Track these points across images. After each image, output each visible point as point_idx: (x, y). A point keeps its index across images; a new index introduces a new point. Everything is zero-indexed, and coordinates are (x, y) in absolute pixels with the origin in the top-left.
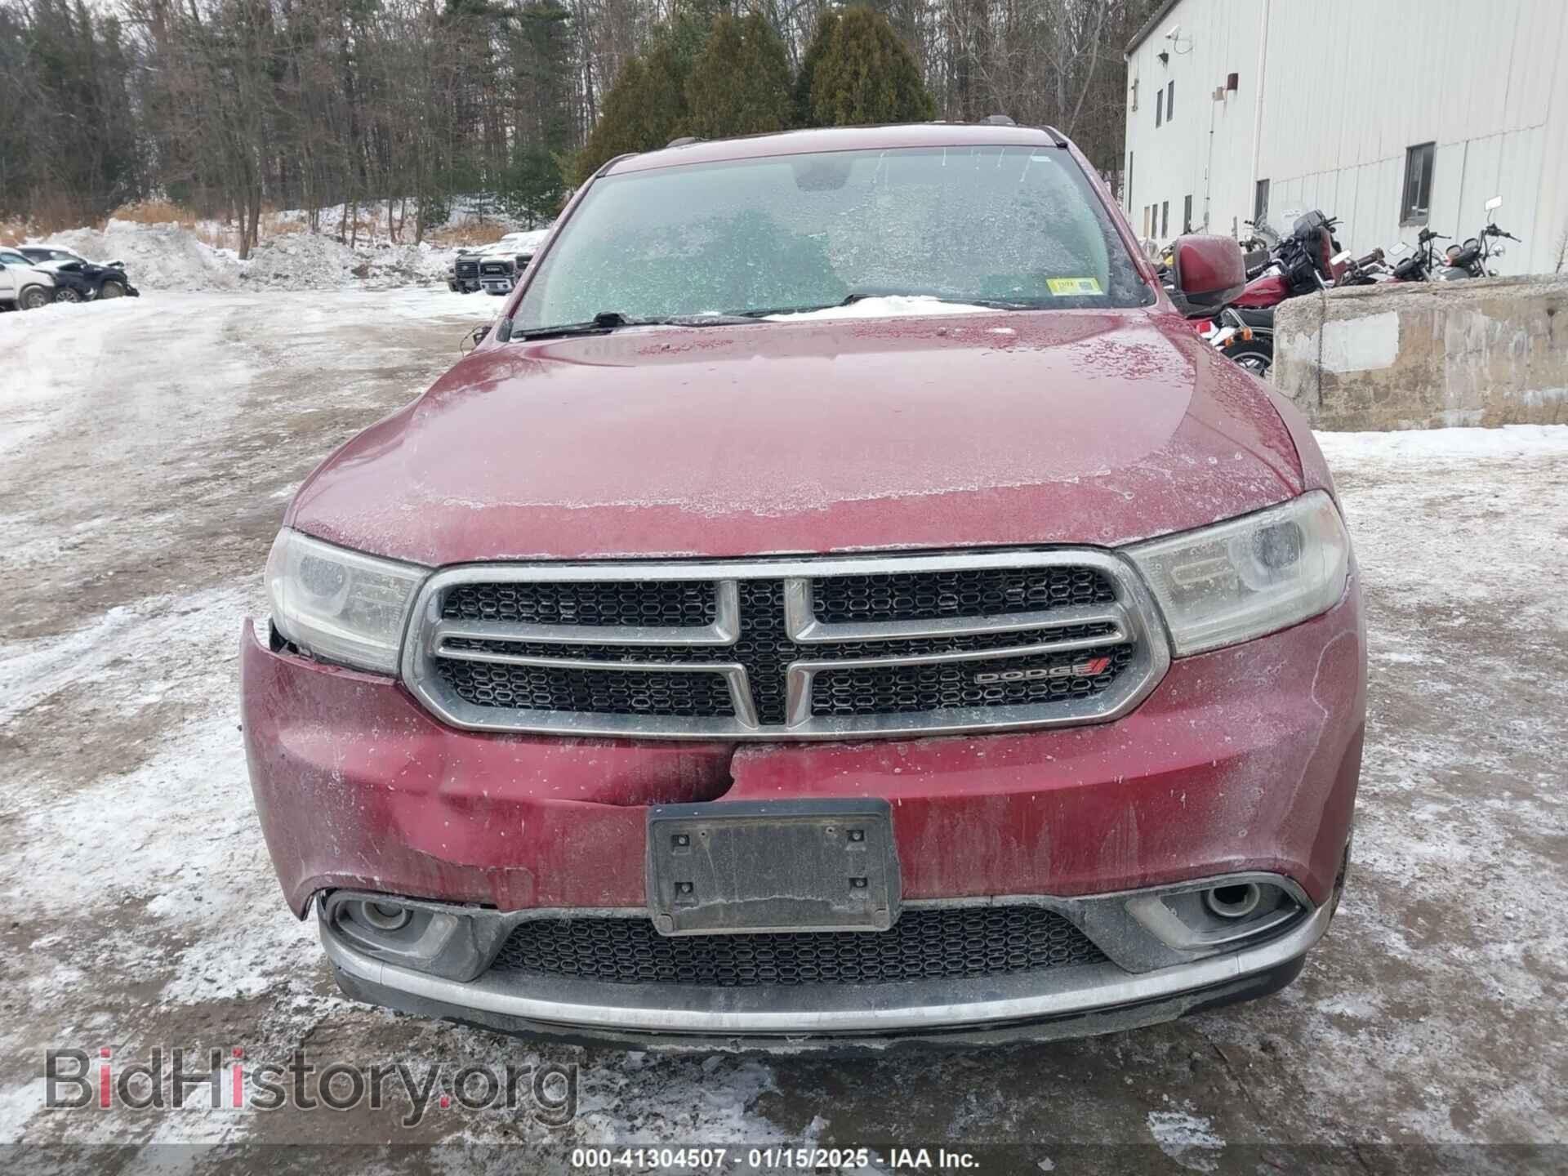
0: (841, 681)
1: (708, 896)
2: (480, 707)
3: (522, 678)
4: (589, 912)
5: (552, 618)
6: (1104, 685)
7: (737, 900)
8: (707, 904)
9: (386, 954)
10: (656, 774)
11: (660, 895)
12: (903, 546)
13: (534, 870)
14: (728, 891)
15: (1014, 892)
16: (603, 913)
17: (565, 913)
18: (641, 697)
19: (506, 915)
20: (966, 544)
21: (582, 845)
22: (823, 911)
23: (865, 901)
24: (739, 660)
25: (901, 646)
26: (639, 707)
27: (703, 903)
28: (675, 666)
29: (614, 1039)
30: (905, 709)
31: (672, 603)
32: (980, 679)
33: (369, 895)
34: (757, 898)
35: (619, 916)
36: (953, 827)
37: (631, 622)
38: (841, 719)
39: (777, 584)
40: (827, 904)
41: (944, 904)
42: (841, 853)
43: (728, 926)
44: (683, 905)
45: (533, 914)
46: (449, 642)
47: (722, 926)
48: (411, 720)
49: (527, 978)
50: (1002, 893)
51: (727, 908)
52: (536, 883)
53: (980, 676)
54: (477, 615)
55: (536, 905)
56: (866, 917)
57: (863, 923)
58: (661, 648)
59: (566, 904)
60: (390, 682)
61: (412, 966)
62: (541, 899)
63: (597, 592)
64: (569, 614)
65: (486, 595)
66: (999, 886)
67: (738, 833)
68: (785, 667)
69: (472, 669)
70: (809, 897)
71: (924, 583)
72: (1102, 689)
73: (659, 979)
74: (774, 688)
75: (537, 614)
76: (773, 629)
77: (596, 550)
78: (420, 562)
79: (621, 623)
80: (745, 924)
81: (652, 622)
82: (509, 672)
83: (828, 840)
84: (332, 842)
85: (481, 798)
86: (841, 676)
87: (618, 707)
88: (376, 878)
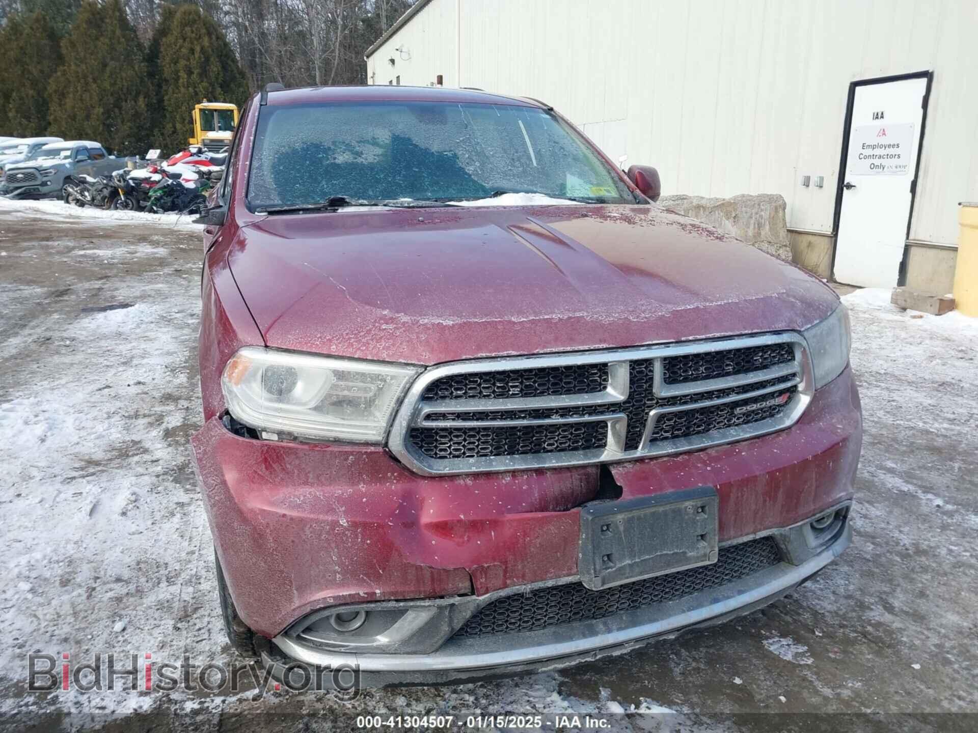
0: (669, 420)
1: (620, 560)
2: (438, 460)
3: (474, 436)
4: (540, 585)
5: (503, 394)
6: (783, 408)
7: (637, 560)
8: (620, 565)
9: (356, 648)
10: (561, 490)
11: (595, 565)
12: (718, 335)
13: (506, 563)
14: (632, 555)
15: (765, 529)
16: (550, 583)
17: (526, 588)
18: (551, 441)
19: (481, 598)
20: (746, 332)
21: (538, 541)
22: (682, 558)
23: (705, 547)
24: (624, 411)
25: (709, 395)
26: (549, 448)
27: (619, 565)
28: (587, 418)
29: (519, 670)
30: (699, 432)
31: (581, 379)
32: (738, 411)
33: (364, 606)
34: (647, 557)
35: (560, 584)
36: (742, 496)
37: (555, 393)
38: (666, 443)
39: (648, 362)
40: (684, 553)
41: (735, 542)
42: (694, 522)
43: (631, 577)
44: (607, 568)
45: (503, 593)
46: (428, 417)
47: (627, 578)
48: (393, 474)
49: (470, 641)
50: (760, 530)
51: (631, 566)
52: (505, 572)
53: (738, 409)
54: (452, 397)
55: (505, 586)
56: (705, 556)
57: (702, 561)
58: (577, 408)
59: (525, 582)
60: (380, 449)
61: (382, 651)
62: (508, 582)
63: (536, 375)
64: (516, 391)
65: (457, 382)
66: (759, 527)
67: (639, 518)
68: (647, 414)
69: (437, 433)
70: (676, 551)
71: (718, 356)
72: (782, 411)
73: (559, 623)
74: (637, 427)
75: (494, 392)
76: (646, 390)
77: (544, 347)
78: (416, 363)
79: (549, 394)
80: (641, 574)
81: (569, 392)
82: (465, 433)
83: (688, 514)
84: (335, 572)
85: (460, 521)
86: (670, 416)
87: (537, 449)
88: (378, 591)
